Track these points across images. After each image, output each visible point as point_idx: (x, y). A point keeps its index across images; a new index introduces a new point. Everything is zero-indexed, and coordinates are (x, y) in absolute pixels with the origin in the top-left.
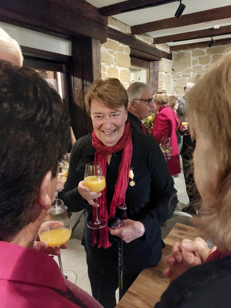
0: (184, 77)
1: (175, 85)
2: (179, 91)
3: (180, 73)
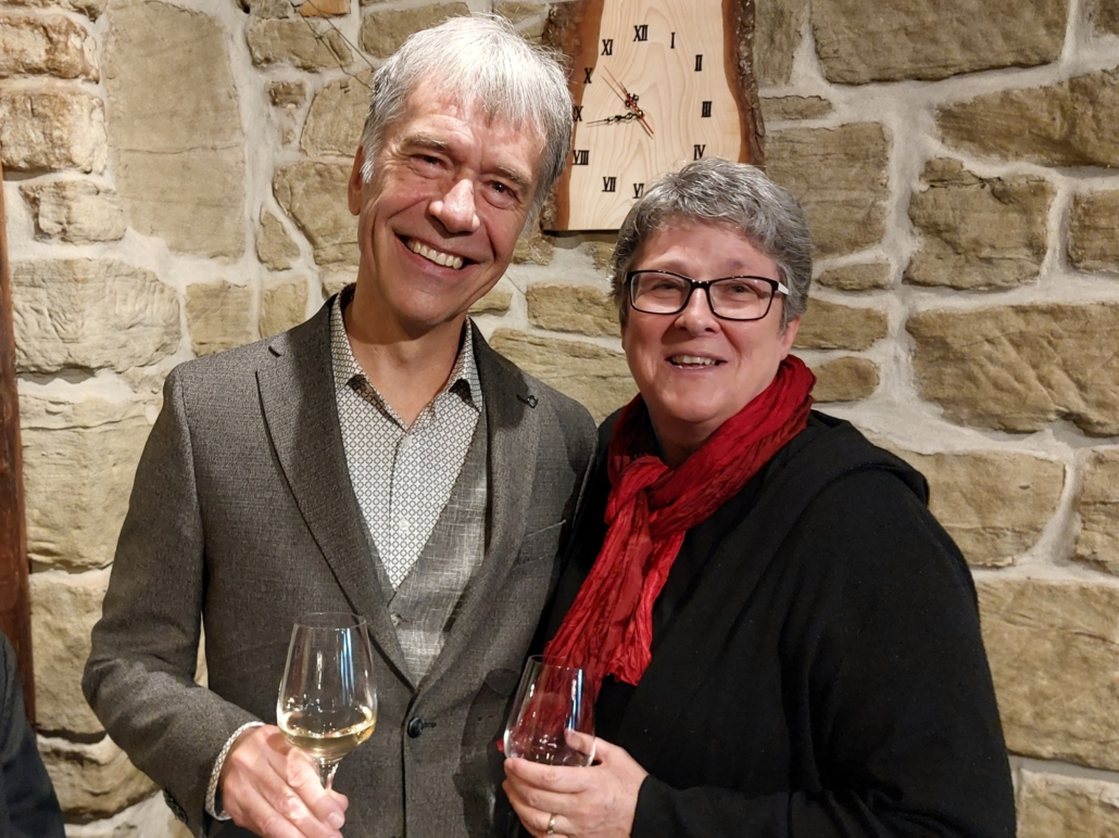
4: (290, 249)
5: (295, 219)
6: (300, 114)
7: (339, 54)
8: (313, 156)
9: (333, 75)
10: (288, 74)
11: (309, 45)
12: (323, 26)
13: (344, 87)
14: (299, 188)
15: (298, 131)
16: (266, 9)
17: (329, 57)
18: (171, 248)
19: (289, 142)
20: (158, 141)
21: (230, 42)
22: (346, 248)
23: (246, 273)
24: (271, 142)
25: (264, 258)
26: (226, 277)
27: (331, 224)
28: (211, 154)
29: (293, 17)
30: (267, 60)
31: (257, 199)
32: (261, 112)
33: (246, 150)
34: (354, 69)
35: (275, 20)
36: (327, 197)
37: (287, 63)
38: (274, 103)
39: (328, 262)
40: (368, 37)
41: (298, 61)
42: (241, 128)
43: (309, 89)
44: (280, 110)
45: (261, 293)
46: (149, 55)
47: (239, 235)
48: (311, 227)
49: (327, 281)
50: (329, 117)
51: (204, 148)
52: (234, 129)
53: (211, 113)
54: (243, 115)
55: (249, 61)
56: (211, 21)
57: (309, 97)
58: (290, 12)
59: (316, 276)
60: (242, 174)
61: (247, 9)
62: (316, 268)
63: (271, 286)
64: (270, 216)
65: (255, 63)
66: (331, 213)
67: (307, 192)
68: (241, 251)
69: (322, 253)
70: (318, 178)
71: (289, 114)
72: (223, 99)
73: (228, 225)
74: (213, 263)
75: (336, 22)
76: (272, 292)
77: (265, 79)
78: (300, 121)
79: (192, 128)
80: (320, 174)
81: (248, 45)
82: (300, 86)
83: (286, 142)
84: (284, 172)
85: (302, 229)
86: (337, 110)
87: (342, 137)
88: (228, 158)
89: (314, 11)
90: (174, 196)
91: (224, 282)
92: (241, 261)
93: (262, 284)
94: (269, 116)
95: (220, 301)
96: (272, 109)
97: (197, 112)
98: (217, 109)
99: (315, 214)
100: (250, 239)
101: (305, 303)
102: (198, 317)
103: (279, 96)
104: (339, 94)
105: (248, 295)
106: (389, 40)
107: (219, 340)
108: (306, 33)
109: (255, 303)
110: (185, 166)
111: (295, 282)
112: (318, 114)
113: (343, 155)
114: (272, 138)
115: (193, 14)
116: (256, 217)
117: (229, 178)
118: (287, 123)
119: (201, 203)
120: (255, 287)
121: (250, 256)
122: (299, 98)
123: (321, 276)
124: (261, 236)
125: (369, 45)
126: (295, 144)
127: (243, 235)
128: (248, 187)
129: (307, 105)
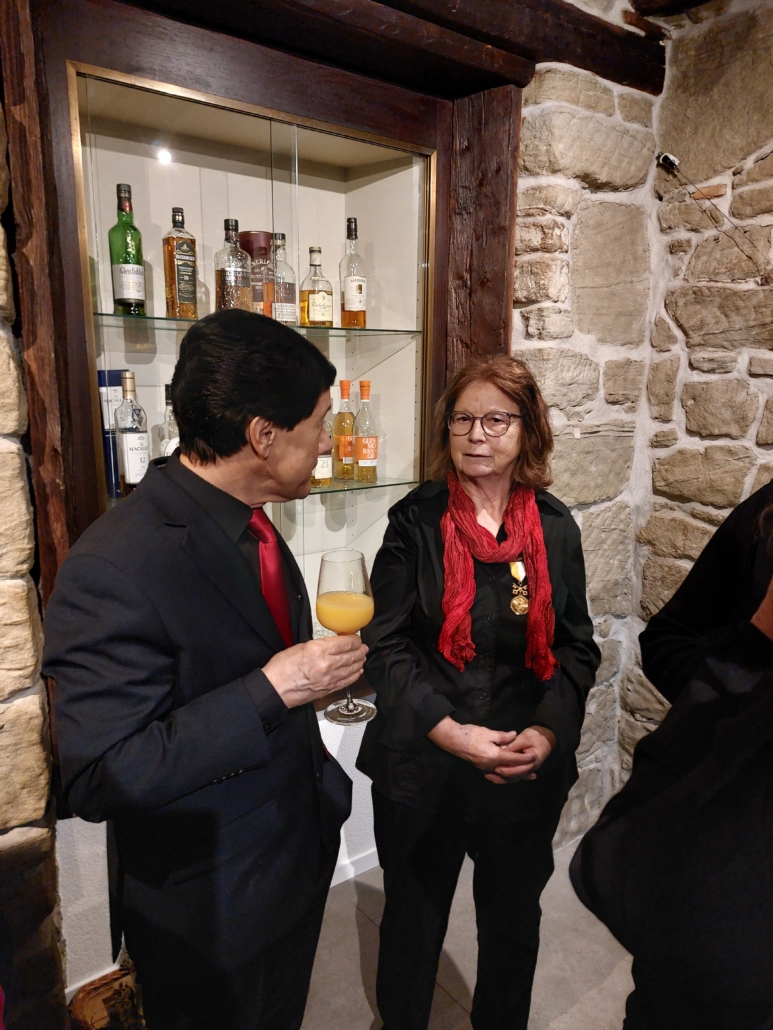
0: (748, 210)
1: (678, 283)
2: (702, 324)
3: (719, 186)
4: (672, 339)
5: (677, 321)
6: (687, 258)
7: (715, 218)
8: (693, 282)
9: (710, 233)
10: (682, 234)
11: (697, 217)
12: (707, 204)
13: (716, 240)
14: (681, 302)
15: (684, 268)
16: (672, 198)
17: (708, 222)
18: (599, 341)
19: (678, 275)
20: (599, 281)
21: (649, 220)
22: (707, 337)
23: (644, 354)
24: (667, 276)
25: (655, 344)
26: (629, 356)
27: (699, 323)
28: (629, 286)
29: (688, 200)
30: (670, 228)
31: (655, 309)
32: (663, 259)
33: (651, 282)
34: (724, 228)
35: (677, 203)
36: (698, 307)
37: (682, 229)
38: (671, 253)
39: (694, 346)
40: (735, 208)
41: (689, 226)
42: (649, 269)
43: (694, 243)
44: (674, 256)
45: (651, 365)
46: (600, 232)
47: (641, 332)
48: (686, 325)
49: (692, 357)
50: (705, 258)
51: (625, 282)
52: (645, 270)
53: (632, 262)
54: (652, 261)
55: (658, 229)
56: (638, 209)
57: (693, 248)
58: (687, 198)
59: (686, 355)
60: (647, 296)
61: (660, 198)
62: (687, 349)
63: (657, 361)
64: (662, 321)
65: (662, 230)
66: (700, 316)
67: (685, 304)
68: (641, 341)
69: (691, 341)
70: (694, 296)
71: (680, 259)
72: (640, 253)
73: (635, 326)
74: (623, 349)
75: (715, 201)
76: (658, 365)
77: (667, 239)
78: (686, 262)
79: (619, 272)
80: (695, 293)
81: (659, 219)
82: (689, 241)
83: (676, 275)
84: (673, 293)
85: (680, 326)
86: (710, 254)
87: (712, 270)
88: (639, 287)
89: (702, 196)
90: (604, 311)
91: (628, 359)
92: (641, 347)
93: (652, 360)
94: (667, 261)
95: (624, 370)
96: (670, 257)
97: (624, 262)
98: (636, 259)
99: (690, 317)
100: (647, 333)
101: (677, 370)
102: (609, 379)
103: (674, 248)
104: (713, 244)
105: (643, 367)
106: (749, 208)
107: (621, 392)
108: (695, 209)
109: (647, 371)
110: (613, 294)
111: (672, 358)
112: (698, 257)
113: (711, 280)
114: (668, 274)
115: (627, 206)
116: (653, 321)
117: (639, 299)
118: (678, 263)
119: (620, 314)
120: (647, 362)
121: (647, 344)
122: (687, 248)
123: (689, 355)
124: (655, 332)
125: (736, 212)
126: (682, 276)
127: (644, 331)
128: (649, 303)
129: (692, 252)
